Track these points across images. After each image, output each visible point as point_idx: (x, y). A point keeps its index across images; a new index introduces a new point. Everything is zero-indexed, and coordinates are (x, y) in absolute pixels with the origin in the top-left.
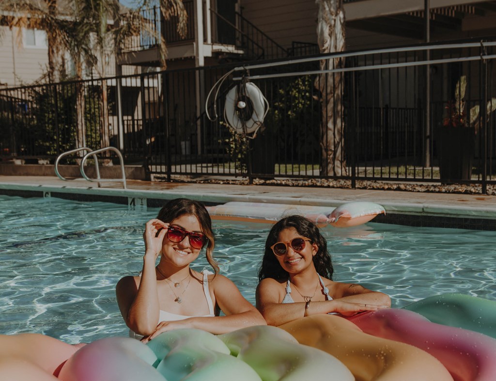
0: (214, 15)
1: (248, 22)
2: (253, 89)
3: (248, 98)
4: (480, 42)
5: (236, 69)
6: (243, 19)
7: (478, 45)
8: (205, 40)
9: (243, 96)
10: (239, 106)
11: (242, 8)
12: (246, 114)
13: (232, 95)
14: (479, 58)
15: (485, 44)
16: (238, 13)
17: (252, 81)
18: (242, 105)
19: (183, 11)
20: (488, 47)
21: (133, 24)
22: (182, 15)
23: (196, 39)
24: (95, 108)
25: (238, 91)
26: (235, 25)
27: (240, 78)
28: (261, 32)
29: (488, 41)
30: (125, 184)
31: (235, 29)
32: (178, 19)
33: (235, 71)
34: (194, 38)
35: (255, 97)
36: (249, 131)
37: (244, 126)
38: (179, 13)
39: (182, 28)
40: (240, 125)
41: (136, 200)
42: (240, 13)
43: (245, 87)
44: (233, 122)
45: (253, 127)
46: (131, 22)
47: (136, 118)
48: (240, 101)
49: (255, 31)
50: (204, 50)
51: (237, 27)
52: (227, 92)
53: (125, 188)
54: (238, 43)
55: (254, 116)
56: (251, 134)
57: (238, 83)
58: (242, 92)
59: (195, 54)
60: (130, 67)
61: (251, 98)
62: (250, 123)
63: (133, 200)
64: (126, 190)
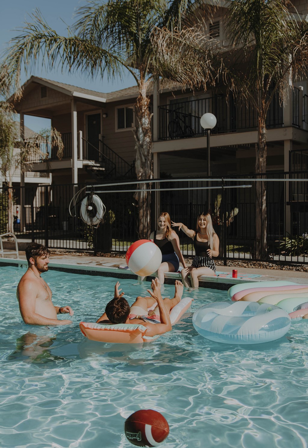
0: (85, 142)
1: (107, 147)
2: (97, 199)
3: (94, 204)
4: (221, 178)
5: (88, 186)
6: (104, 144)
7: (221, 180)
8: (79, 158)
9: (90, 203)
10: (88, 209)
11: (103, 137)
12: (92, 213)
13: (85, 201)
14: (221, 187)
15: (225, 180)
16: (100, 141)
17: (96, 194)
18: (90, 208)
19: (61, 143)
20: (226, 181)
21: (30, 151)
22: (60, 146)
23: (72, 158)
24: (5, 202)
25: (88, 199)
26: (99, 150)
27: (90, 192)
28: (115, 153)
29: (226, 178)
30: (18, 255)
31: (99, 152)
32: (58, 148)
33: (87, 188)
34: (71, 156)
35: (98, 204)
36: (95, 224)
37: (91, 221)
38: (59, 145)
39: (60, 153)
40: (89, 220)
41: (23, 266)
42: (102, 141)
43: (92, 197)
44: (85, 217)
45: (96, 221)
46: (29, 150)
47: (34, 206)
48: (89, 206)
49: (111, 152)
50: (78, 164)
51: (100, 151)
52: (82, 200)
53: (18, 258)
54: (100, 160)
55: (97, 215)
56: (96, 226)
57: (88, 194)
58: (90, 200)
59: (72, 167)
60: (32, 172)
61: (96, 204)
62: (95, 219)
63: (21, 266)
64: (18, 259)
